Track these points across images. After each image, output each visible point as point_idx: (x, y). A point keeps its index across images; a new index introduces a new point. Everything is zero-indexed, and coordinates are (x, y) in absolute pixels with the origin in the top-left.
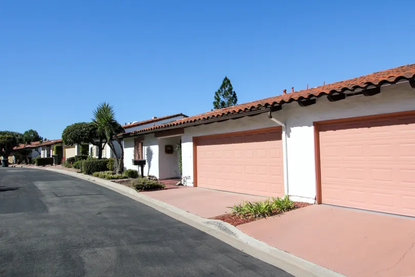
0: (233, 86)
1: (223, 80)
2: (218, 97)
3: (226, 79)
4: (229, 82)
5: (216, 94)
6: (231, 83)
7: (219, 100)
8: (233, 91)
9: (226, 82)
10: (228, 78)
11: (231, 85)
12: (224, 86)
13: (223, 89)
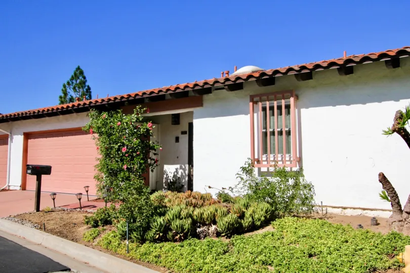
0: (87, 79)
1: (75, 69)
2: (66, 90)
3: (78, 68)
4: (82, 73)
5: (64, 86)
6: (85, 74)
7: (66, 94)
8: (87, 84)
9: (78, 72)
10: (81, 68)
11: (85, 78)
12: (75, 77)
13: (74, 82)
